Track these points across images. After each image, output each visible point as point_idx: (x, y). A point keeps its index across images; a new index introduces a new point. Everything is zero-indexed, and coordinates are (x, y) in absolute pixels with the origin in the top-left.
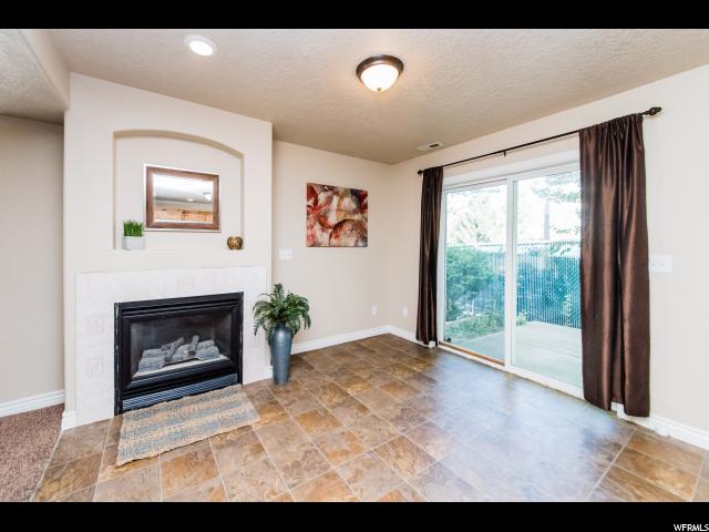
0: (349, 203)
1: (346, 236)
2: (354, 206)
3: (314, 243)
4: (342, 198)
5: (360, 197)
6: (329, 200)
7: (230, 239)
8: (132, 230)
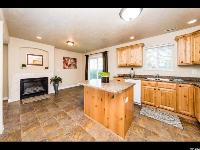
0: (72, 61)
1: (72, 67)
2: (74, 61)
3: (64, 68)
4: (71, 60)
5: (75, 60)
6: (68, 60)
7: (45, 67)
8: (24, 65)
